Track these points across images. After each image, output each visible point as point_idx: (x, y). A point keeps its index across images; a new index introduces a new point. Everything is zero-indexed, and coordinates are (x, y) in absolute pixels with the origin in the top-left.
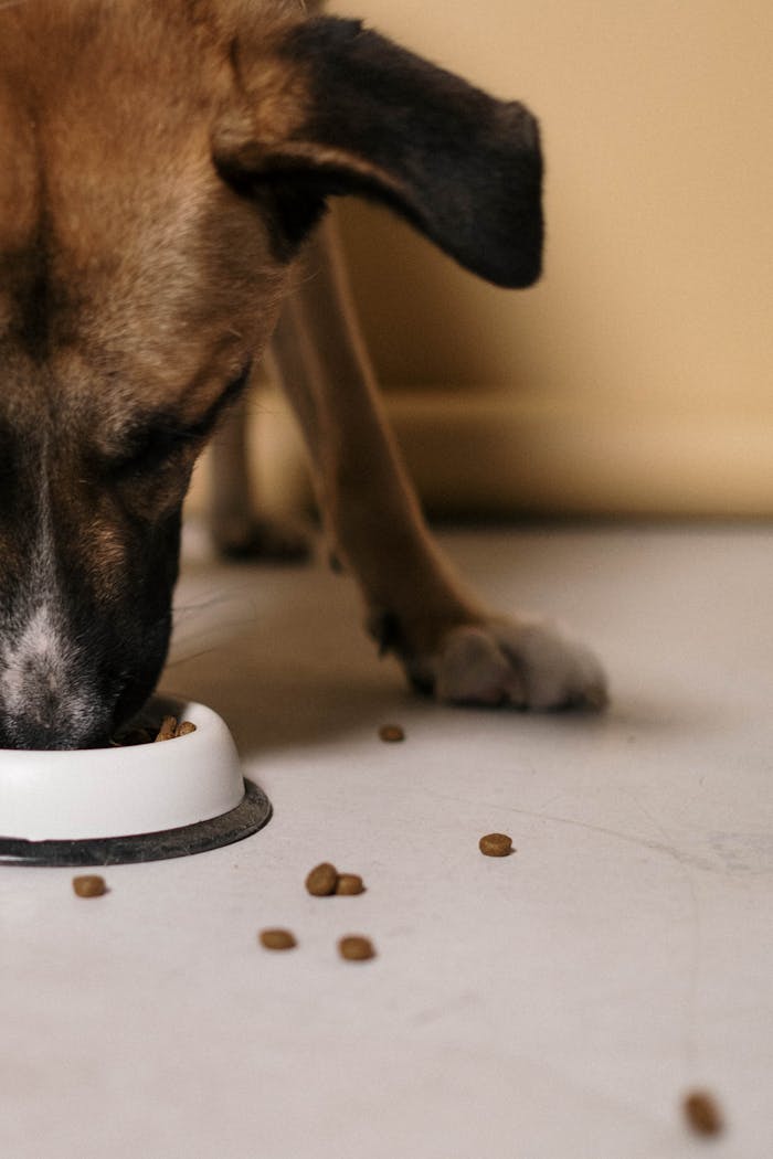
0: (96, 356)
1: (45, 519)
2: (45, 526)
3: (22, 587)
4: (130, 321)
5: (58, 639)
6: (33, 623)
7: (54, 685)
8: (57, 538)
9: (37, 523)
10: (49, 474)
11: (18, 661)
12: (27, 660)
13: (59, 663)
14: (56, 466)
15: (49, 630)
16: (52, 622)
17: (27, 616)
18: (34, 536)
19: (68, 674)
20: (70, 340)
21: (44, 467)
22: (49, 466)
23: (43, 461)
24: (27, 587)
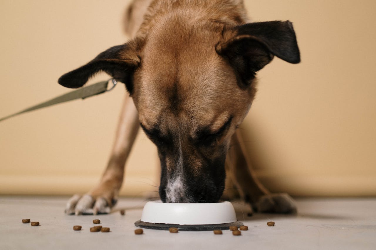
0: (188, 113)
1: (181, 154)
2: (181, 156)
3: (175, 172)
4: (196, 102)
5: (183, 184)
6: (177, 180)
7: (182, 195)
8: (184, 159)
9: (179, 155)
10: (182, 143)
11: (173, 189)
12: (175, 189)
13: (183, 190)
14: (183, 141)
15: (180, 182)
16: (181, 180)
17: (175, 178)
18: (178, 159)
19: (185, 193)
20: (181, 110)
21: (180, 142)
22: (181, 141)
23: (180, 140)
24: (176, 172)
